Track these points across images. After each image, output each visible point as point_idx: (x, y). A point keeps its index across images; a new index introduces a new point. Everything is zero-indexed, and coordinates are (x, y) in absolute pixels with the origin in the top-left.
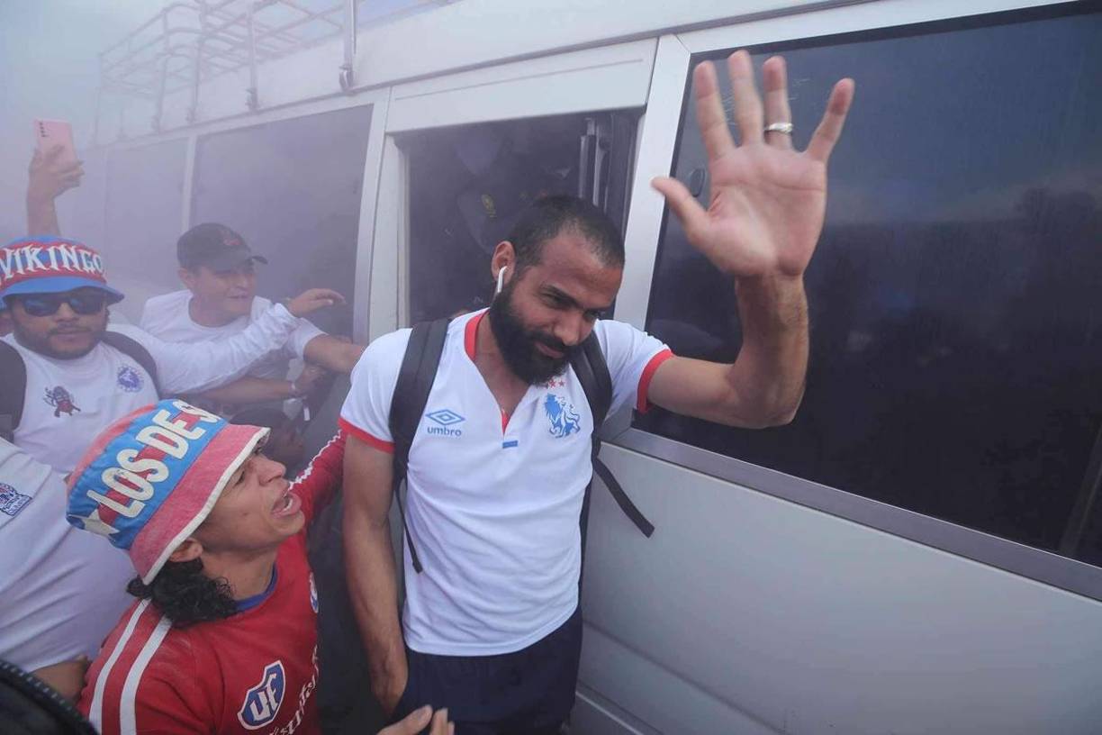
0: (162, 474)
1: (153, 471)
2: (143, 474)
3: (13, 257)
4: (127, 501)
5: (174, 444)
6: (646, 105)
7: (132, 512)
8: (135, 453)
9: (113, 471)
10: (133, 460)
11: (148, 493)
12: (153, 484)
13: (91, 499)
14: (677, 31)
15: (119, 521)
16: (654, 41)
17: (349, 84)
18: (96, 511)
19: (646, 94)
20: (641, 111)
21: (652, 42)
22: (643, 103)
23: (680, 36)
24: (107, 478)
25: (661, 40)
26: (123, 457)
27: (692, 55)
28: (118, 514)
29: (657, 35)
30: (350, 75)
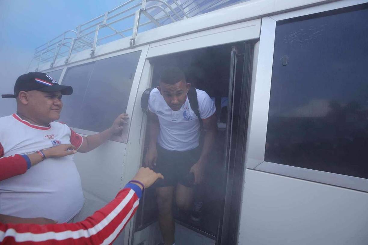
17: (133, 45)
20: (257, 40)
21: (259, 20)
22: (259, 37)
25: (263, 18)
27: (277, 21)
29: (261, 17)
30: (134, 42)
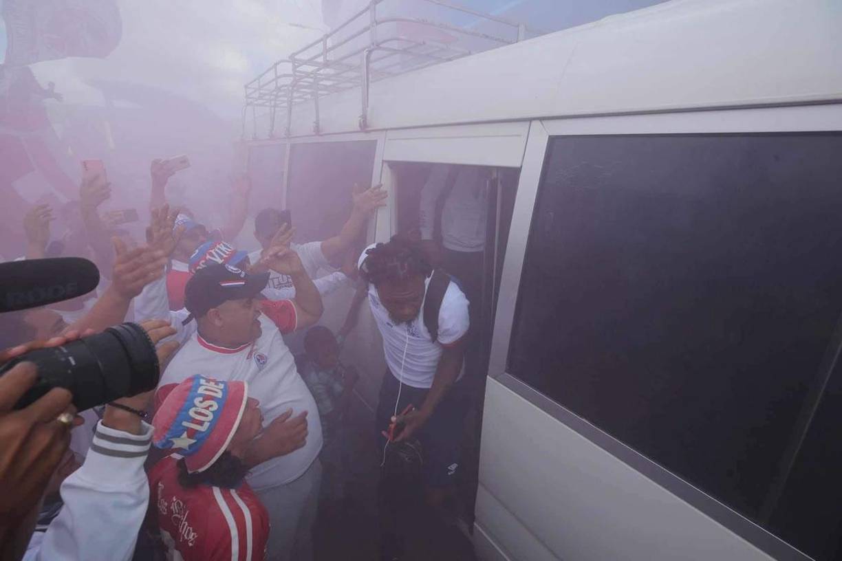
0: (215, 407)
1: (211, 406)
2: (207, 408)
3: (216, 252)
4: (201, 423)
5: (216, 392)
6: (521, 167)
7: (203, 429)
8: (201, 399)
9: (194, 409)
10: (201, 402)
11: (211, 417)
12: (213, 412)
13: (184, 426)
14: (542, 119)
15: (197, 436)
16: (528, 123)
17: (364, 126)
18: (186, 433)
19: (521, 160)
20: (519, 170)
22: (519, 166)
23: (543, 122)
24: (191, 413)
25: (532, 124)
26: (197, 401)
27: (550, 136)
28: (197, 431)
29: (531, 120)
30: (365, 121)
